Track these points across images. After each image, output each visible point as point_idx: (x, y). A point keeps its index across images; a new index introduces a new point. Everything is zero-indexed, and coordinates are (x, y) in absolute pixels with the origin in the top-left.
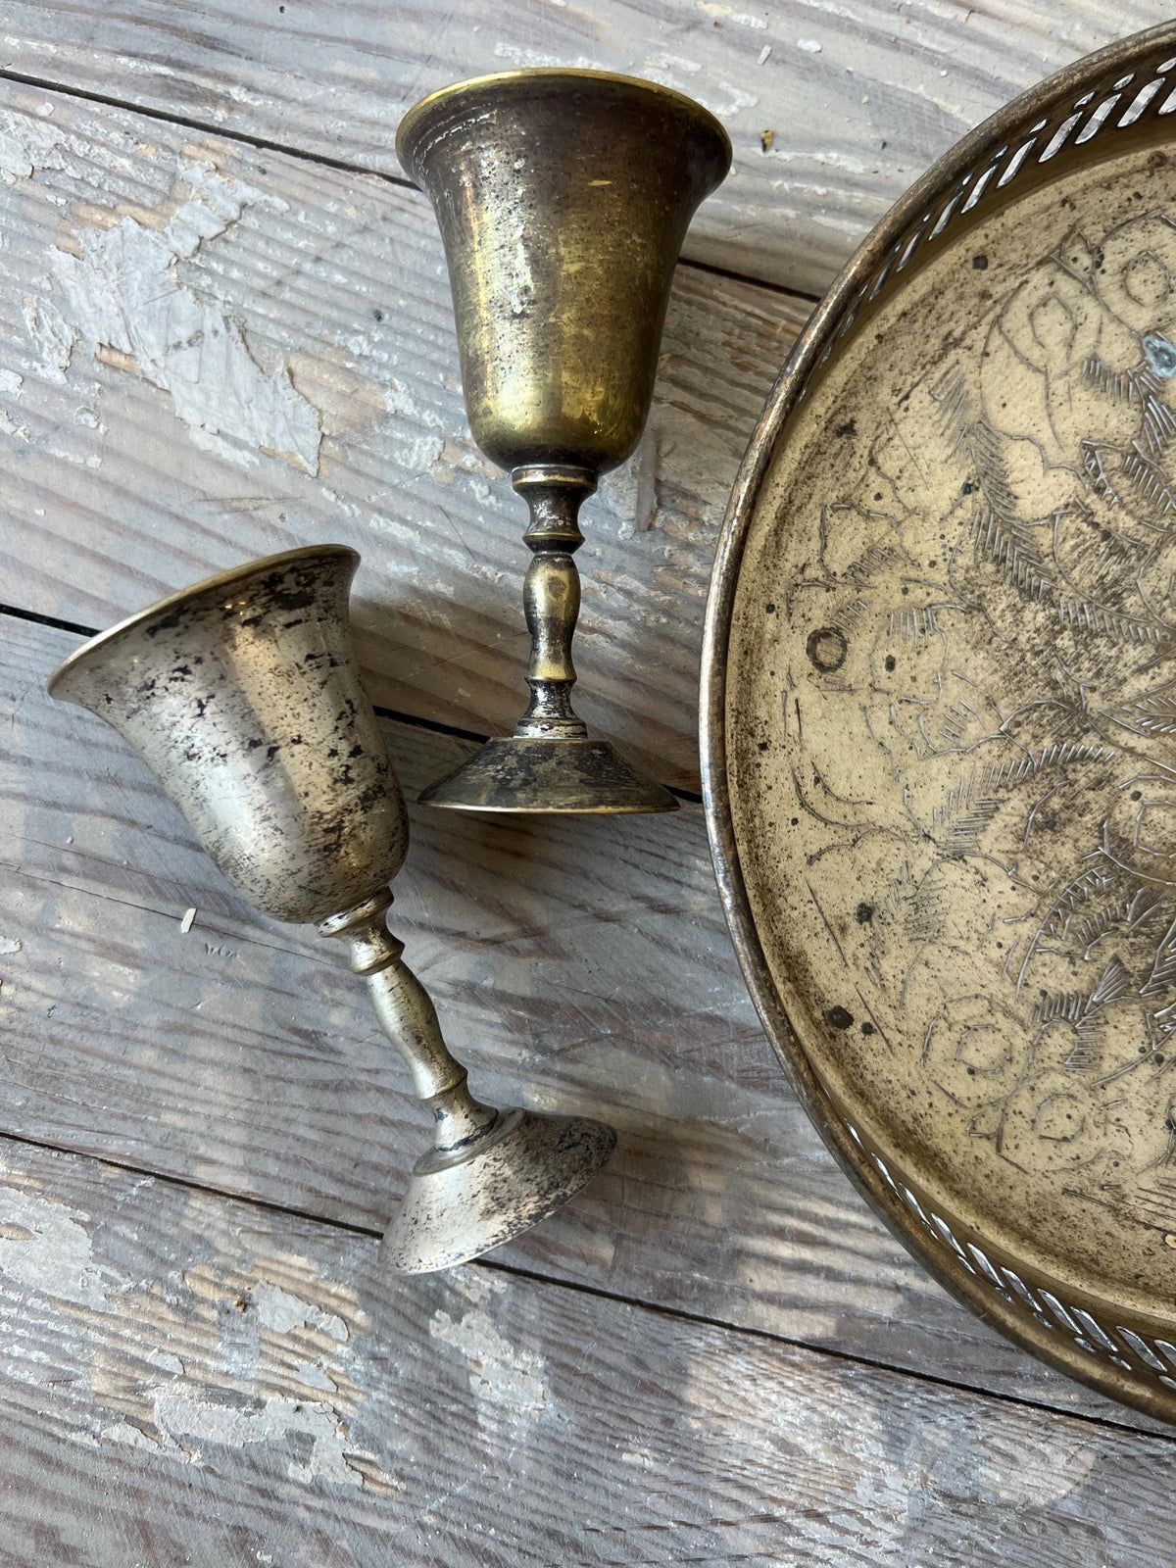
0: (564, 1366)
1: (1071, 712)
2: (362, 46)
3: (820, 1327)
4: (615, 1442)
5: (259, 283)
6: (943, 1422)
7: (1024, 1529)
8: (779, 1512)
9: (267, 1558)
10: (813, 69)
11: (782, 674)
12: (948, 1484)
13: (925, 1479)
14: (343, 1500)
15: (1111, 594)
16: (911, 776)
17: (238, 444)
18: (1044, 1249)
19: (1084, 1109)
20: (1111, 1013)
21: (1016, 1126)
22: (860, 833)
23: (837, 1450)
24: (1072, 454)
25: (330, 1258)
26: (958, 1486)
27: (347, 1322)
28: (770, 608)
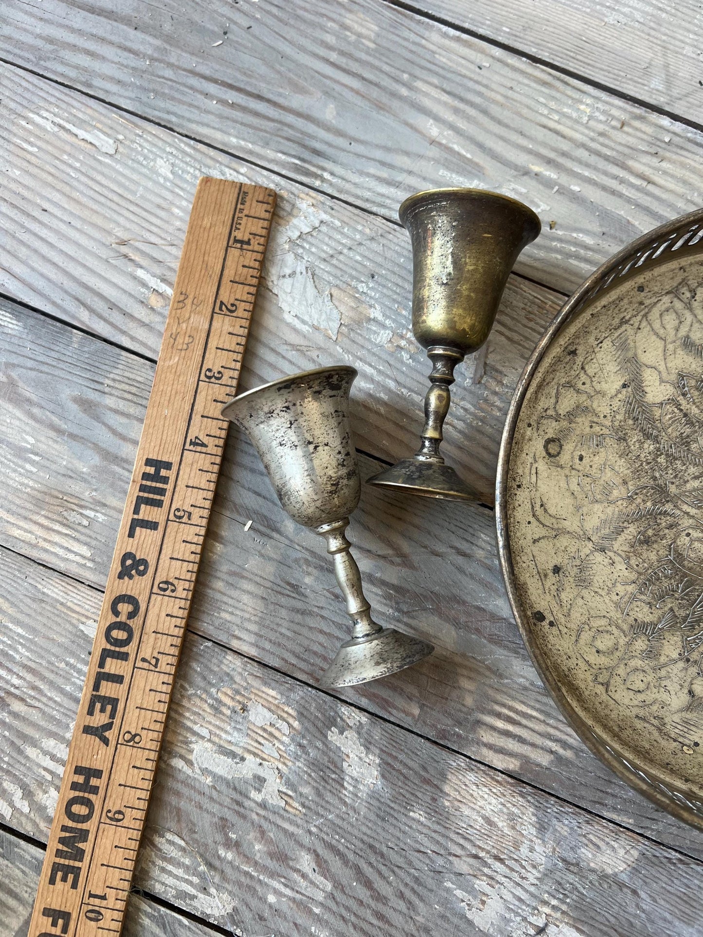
0: (389, 764)
1: (661, 492)
2: (383, 164)
3: (512, 765)
4: (408, 806)
5: (324, 255)
6: (566, 822)
7: (600, 884)
8: (482, 854)
9: (234, 836)
10: (576, 199)
11: (532, 455)
12: (565, 855)
13: (554, 849)
14: (275, 813)
15: (685, 442)
16: (585, 510)
17: (304, 322)
18: (624, 743)
19: (650, 678)
20: (667, 635)
21: (616, 681)
22: (558, 533)
23: (513, 828)
24: (673, 377)
25: (287, 694)
26: (570, 856)
27: (290, 726)
28: (529, 425)
